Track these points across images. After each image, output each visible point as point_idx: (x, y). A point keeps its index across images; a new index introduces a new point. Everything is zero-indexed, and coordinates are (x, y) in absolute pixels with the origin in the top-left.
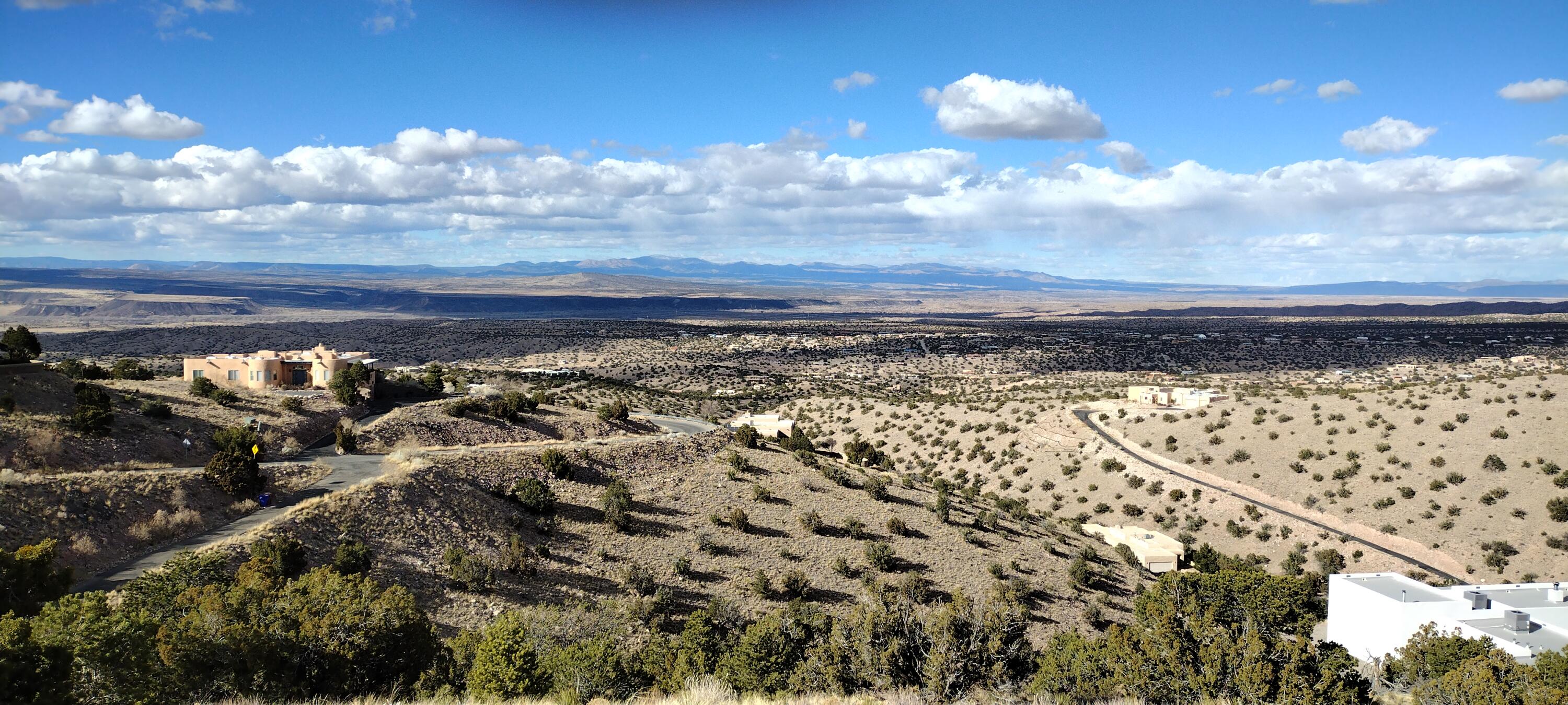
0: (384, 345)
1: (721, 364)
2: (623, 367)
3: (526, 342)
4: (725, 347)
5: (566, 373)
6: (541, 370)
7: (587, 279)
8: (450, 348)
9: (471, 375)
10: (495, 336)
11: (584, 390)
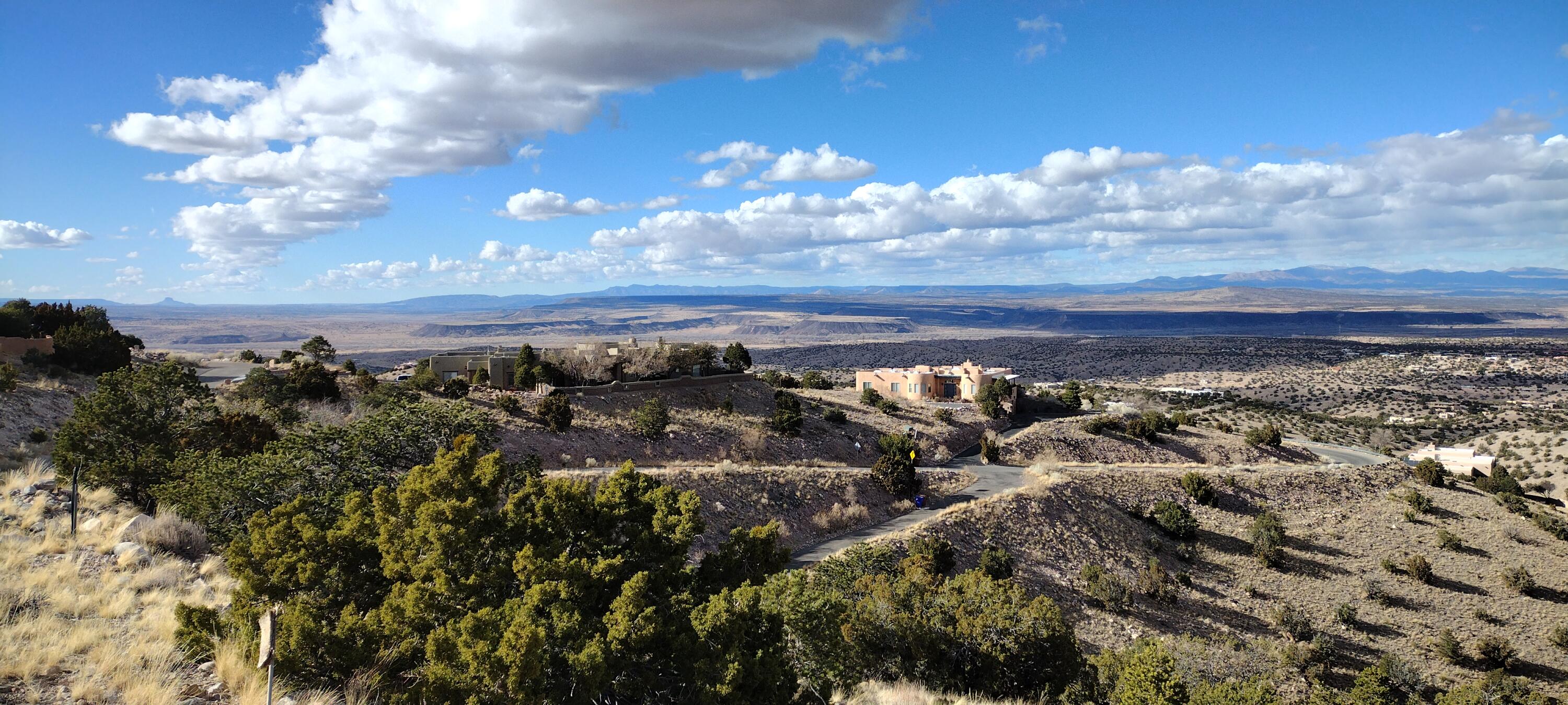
0: (1024, 361)
1: (1395, 387)
2: (1275, 389)
3: (1165, 360)
4: (1401, 368)
5: (1209, 394)
6: (1181, 389)
7: (1233, 294)
8: (1087, 365)
9: (1107, 393)
10: (1133, 354)
11: (1229, 412)
